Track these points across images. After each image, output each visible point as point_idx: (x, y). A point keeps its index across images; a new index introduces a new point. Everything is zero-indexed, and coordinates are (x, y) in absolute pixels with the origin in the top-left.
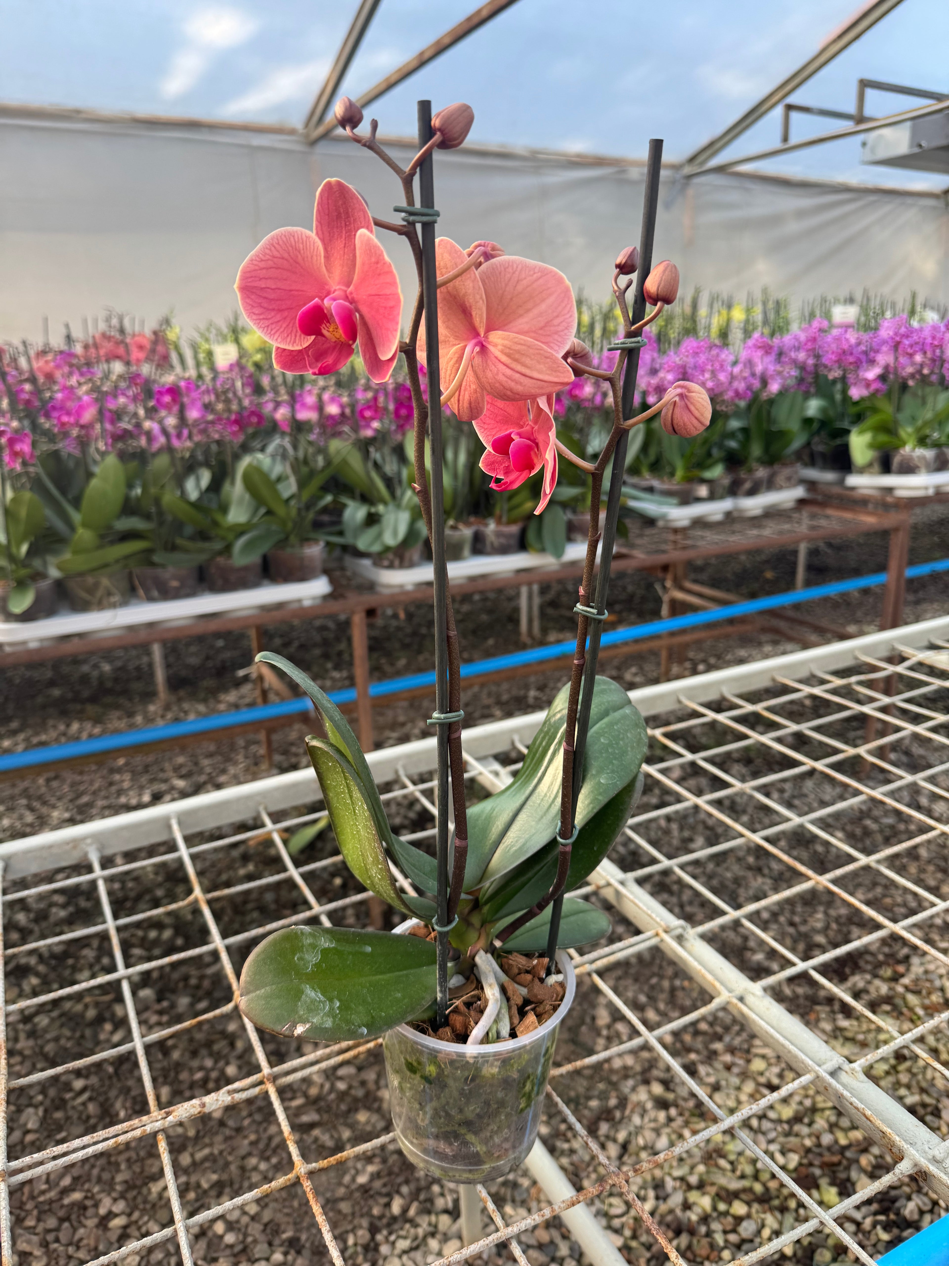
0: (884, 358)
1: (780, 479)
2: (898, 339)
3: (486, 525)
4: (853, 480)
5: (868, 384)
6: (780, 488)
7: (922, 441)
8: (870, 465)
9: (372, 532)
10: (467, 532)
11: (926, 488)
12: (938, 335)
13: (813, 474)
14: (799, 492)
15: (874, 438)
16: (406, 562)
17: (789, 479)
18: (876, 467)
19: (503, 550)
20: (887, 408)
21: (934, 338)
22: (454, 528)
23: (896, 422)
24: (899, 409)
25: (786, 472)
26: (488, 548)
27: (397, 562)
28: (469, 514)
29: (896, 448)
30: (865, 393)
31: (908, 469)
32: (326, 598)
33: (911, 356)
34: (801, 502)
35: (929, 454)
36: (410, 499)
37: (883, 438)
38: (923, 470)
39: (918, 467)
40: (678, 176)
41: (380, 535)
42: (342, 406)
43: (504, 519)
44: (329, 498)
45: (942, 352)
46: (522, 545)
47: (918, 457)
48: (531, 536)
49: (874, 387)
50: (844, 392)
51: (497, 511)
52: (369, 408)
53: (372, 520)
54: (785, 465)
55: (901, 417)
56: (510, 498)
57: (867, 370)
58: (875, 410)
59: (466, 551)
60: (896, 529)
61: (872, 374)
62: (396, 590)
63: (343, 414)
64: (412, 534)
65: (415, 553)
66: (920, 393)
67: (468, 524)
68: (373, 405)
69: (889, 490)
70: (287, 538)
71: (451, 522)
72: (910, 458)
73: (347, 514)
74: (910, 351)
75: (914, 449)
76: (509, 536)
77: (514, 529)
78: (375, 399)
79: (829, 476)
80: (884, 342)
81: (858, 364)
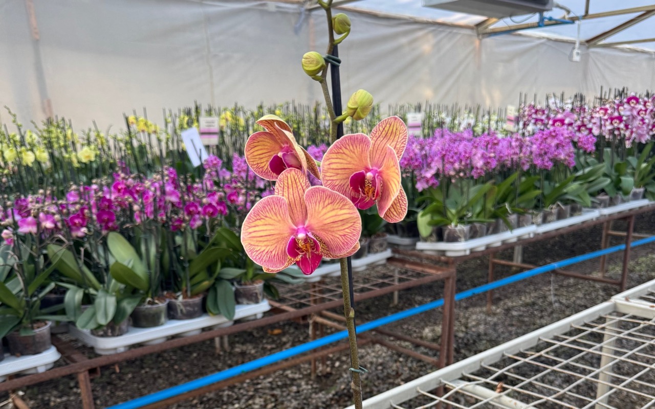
0: (436, 166)
1: (376, 246)
2: (444, 153)
3: (176, 298)
4: (420, 245)
5: (427, 181)
6: (377, 252)
7: (461, 219)
8: (431, 235)
9: (89, 310)
10: (162, 305)
11: (465, 251)
12: (468, 151)
13: (396, 239)
14: (388, 253)
15: (432, 217)
16: (117, 332)
17: (381, 245)
18: (434, 237)
19: (190, 315)
20: (439, 196)
21: (466, 152)
22: (151, 303)
23: (445, 207)
24: (447, 196)
25: (379, 240)
26: (179, 314)
27: (110, 334)
28: (163, 290)
29: (446, 225)
30: (426, 186)
31: (453, 239)
32: (57, 364)
33: (453, 163)
34: (389, 260)
35: (465, 228)
36: (115, 285)
37: (437, 218)
38: (463, 239)
39: (460, 237)
40: (303, 9)
41: (94, 314)
42: (55, 223)
43: (189, 294)
44: (52, 285)
45: (471, 161)
46: (203, 310)
47: (460, 231)
48: (209, 304)
49: (431, 182)
50: (413, 186)
51: (184, 287)
52: (78, 217)
53: (88, 300)
54: (379, 236)
55: (448, 201)
56: (192, 277)
57: (427, 171)
58: (432, 200)
59: (163, 319)
60: (448, 278)
61: (429, 174)
62: (112, 352)
63: (56, 227)
64: (119, 312)
65: (124, 325)
66: (459, 185)
67: (162, 298)
68: (81, 214)
69: (443, 252)
70: (20, 323)
71: (149, 299)
72: (455, 232)
73: (68, 296)
74: (451, 160)
75: (456, 226)
76: (195, 305)
77: (197, 300)
78: (82, 210)
79: (406, 241)
80: (436, 155)
81: (420, 167)
